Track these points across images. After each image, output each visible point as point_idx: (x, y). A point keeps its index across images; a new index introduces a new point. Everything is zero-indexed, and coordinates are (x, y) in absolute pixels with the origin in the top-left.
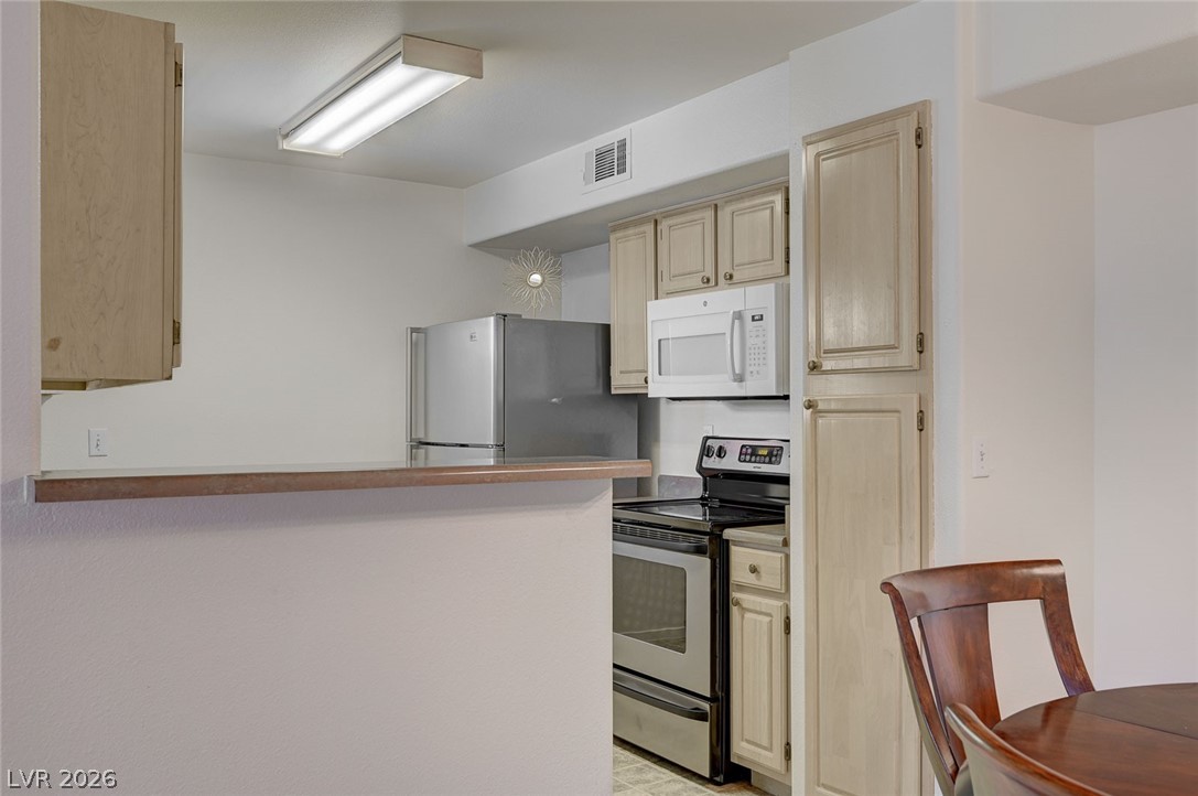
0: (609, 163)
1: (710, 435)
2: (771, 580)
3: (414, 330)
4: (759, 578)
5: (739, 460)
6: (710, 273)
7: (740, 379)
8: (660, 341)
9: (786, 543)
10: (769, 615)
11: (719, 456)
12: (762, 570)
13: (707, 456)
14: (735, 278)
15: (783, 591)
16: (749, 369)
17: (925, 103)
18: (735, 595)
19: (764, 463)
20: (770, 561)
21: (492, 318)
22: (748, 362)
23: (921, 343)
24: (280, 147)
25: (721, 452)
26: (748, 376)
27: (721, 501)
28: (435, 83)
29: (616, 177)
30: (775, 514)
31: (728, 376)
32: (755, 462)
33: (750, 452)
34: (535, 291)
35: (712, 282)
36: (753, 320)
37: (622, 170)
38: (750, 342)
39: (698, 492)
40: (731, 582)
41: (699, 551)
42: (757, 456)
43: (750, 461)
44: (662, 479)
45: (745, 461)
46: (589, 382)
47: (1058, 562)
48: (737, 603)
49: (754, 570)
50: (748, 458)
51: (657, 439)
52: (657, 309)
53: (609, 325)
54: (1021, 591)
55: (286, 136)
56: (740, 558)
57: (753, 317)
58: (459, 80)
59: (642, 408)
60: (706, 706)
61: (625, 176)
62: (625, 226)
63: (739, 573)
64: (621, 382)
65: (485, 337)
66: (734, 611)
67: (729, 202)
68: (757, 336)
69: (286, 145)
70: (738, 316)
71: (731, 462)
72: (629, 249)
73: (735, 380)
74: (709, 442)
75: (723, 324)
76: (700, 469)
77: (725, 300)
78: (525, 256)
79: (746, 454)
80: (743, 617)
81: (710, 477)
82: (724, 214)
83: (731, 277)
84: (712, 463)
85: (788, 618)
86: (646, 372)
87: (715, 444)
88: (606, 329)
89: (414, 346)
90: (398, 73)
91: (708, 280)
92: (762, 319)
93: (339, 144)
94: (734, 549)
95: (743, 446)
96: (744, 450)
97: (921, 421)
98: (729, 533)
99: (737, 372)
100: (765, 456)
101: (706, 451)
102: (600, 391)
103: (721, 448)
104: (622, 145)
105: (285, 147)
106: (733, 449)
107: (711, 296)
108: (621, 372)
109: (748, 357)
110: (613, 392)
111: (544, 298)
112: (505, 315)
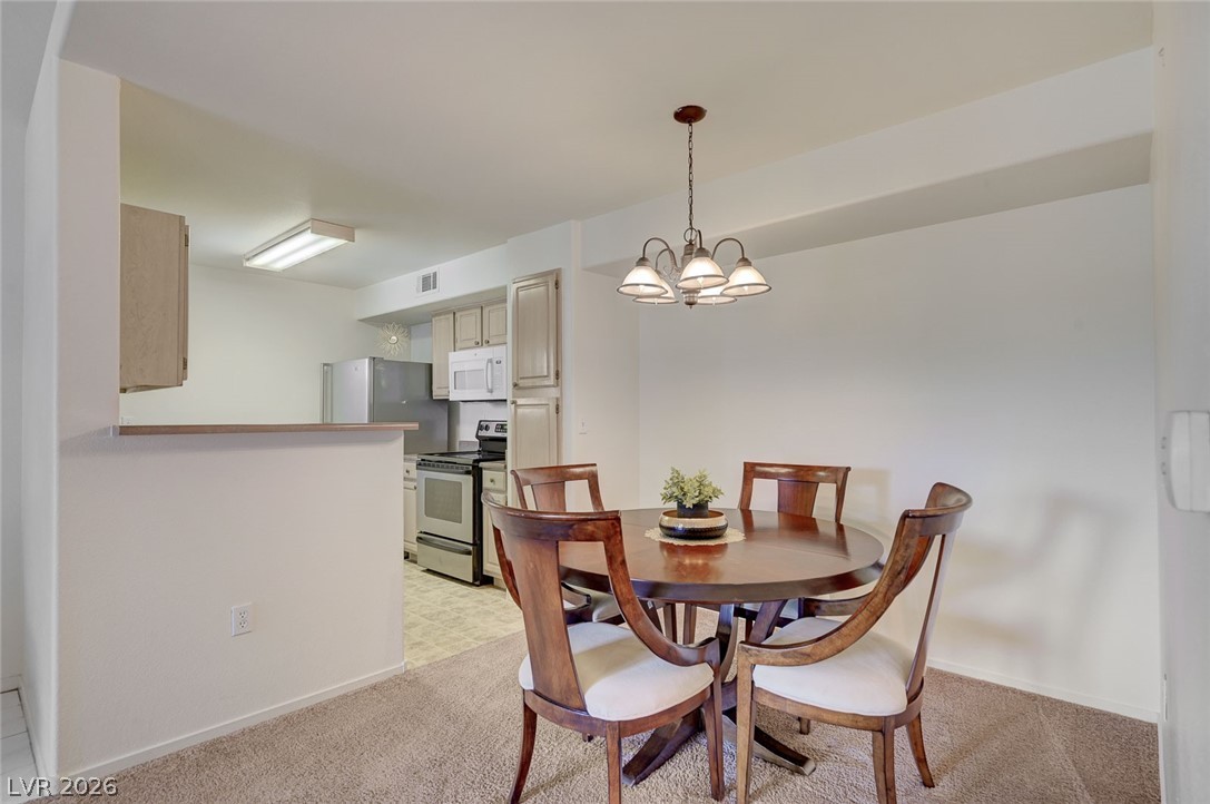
0: (428, 283)
1: (482, 419)
2: (499, 485)
3: (325, 365)
4: (494, 485)
5: (494, 431)
6: (479, 340)
7: (491, 391)
8: (455, 372)
9: (506, 467)
11: (486, 430)
12: (496, 481)
13: (481, 430)
14: (490, 342)
15: (504, 490)
16: (496, 387)
17: (559, 270)
19: (500, 432)
20: (499, 475)
21: (367, 360)
22: (494, 383)
23: (557, 375)
24: (243, 265)
25: (487, 428)
26: (494, 390)
28: (330, 243)
29: (432, 291)
30: (501, 457)
31: (486, 390)
34: (393, 345)
35: (480, 344)
37: (435, 288)
38: (495, 374)
39: (477, 448)
40: (482, 484)
41: (468, 473)
42: (504, 429)
44: (461, 442)
46: (422, 393)
47: (595, 465)
49: (492, 481)
51: (458, 423)
52: (453, 356)
54: (579, 477)
55: (248, 259)
56: (486, 475)
57: (497, 362)
58: (341, 242)
59: (450, 408)
60: (471, 548)
61: (437, 289)
62: (440, 314)
63: (486, 484)
64: (438, 393)
65: (363, 369)
67: (487, 305)
68: (499, 371)
69: (248, 264)
70: (490, 361)
71: (492, 433)
72: (442, 325)
73: (489, 391)
74: (482, 423)
75: (482, 365)
76: (477, 437)
77: (485, 353)
78: (387, 327)
81: (483, 440)
82: (486, 311)
83: (488, 342)
84: (483, 433)
86: (449, 387)
87: (484, 424)
88: (431, 365)
89: (325, 374)
90: (308, 237)
91: (478, 343)
92: (501, 363)
93: (280, 266)
94: (484, 472)
95: (497, 425)
97: (557, 409)
98: (482, 464)
99: (490, 388)
100: (501, 429)
101: (480, 428)
102: (427, 398)
103: (487, 426)
104: (435, 274)
105: (247, 266)
106: (493, 426)
107: (478, 351)
108: (438, 388)
109: (494, 381)
110: (434, 398)
111: (398, 349)
112: (374, 358)
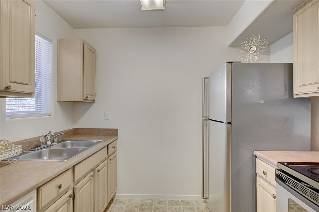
3: (205, 78)
46: (280, 92)
53: (292, 64)
89: (205, 84)
102: (287, 97)
105: (143, 9)
110: (295, 97)
111: (256, 57)
112: (232, 63)
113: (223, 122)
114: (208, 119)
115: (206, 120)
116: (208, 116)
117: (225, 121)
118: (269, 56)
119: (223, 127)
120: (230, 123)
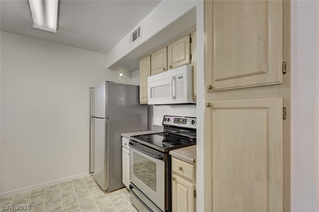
0: (136, 35)
1: (166, 115)
2: (188, 175)
3: (91, 88)
4: (183, 172)
5: (174, 122)
6: (165, 67)
7: (175, 98)
8: (151, 88)
9: (195, 162)
10: (187, 188)
11: (168, 121)
12: (184, 169)
13: (165, 121)
14: (173, 67)
15: (193, 180)
16: (177, 95)
18: (173, 176)
19: (181, 124)
20: (187, 167)
21: (104, 83)
22: (177, 92)
24: (33, 27)
25: (169, 120)
26: (177, 97)
27: (169, 133)
29: (138, 39)
31: (171, 97)
32: (178, 123)
33: (177, 120)
34: (121, 78)
35: (166, 70)
36: (179, 78)
38: (178, 86)
39: (162, 131)
40: (172, 170)
41: (161, 159)
42: (179, 121)
43: (177, 123)
44: (154, 126)
45: (175, 123)
46: (135, 101)
48: (174, 179)
49: (181, 169)
50: (176, 122)
51: (153, 116)
52: (150, 79)
53: (139, 86)
56: (176, 164)
57: (179, 77)
59: (149, 108)
61: (140, 37)
62: (143, 58)
63: (175, 168)
64: (142, 101)
65: (103, 88)
66: (173, 182)
67: (171, 44)
68: (180, 84)
70: (174, 78)
71: (171, 123)
73: (173, 98)
74: (165, 117)
75: (169, 81)
76: (163, 124)
77: (170, 73)
78: (118, 68)
79: (176, 121)
80: (176, 185)
81: (166, 126)
82: (169, 49)
83: (172, 67)
84: (166, 123)
85: (195, 191)
86: (147, 98)
87: (167, 118)
88: (139, 87)
89: (91, 92)
91: (165, 69)
92: (182, 78)
94: (173, 159)
95: (175, 118)
96: (175, 119)
97: (285, 114)
98: (171, 153)
99: (174, 96)
100: (181, 122)
101: (165, 119)
102: (137, 103)
103: (169, 119)
104: (139, 28)
105: (35, 27)
106: (172, 119)
107: (165, 73)
108: (142, 98)
109: (177, 91)
110: (140, 103)
111: (123, 79)
112: (108, 82)
113: (104, 118)
114: (94, 117)
115: (92, 118)
116: (93, 115)
117: (104, 117)
118: (132, 78)
119: (103, 121)
120: (107, 118)
